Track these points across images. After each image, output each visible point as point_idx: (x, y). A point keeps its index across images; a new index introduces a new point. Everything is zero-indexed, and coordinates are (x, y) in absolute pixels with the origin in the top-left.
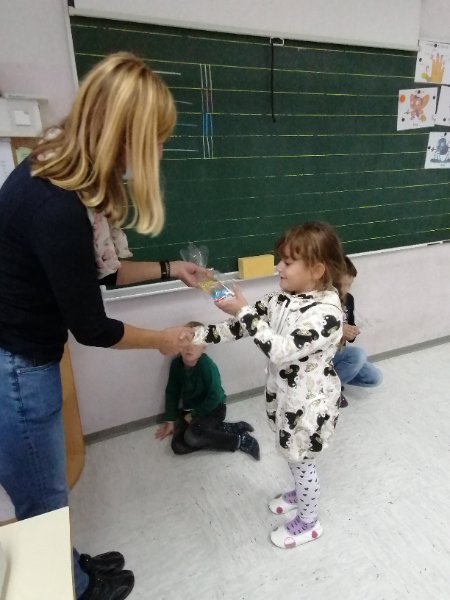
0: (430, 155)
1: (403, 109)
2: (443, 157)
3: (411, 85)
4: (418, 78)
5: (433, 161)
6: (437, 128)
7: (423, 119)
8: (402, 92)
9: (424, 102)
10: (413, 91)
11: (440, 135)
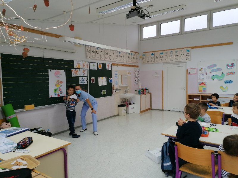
0: (80, 81)
1: (73, 73)
2: (83, 82)
3: (74, 68)
4: (75, 67)
5: (81, 83)
6: (81, 76)
7: (77, 74)
8: (72, 70)
9: (77, 71)
10: (75, 70)
11: (82, 78)
